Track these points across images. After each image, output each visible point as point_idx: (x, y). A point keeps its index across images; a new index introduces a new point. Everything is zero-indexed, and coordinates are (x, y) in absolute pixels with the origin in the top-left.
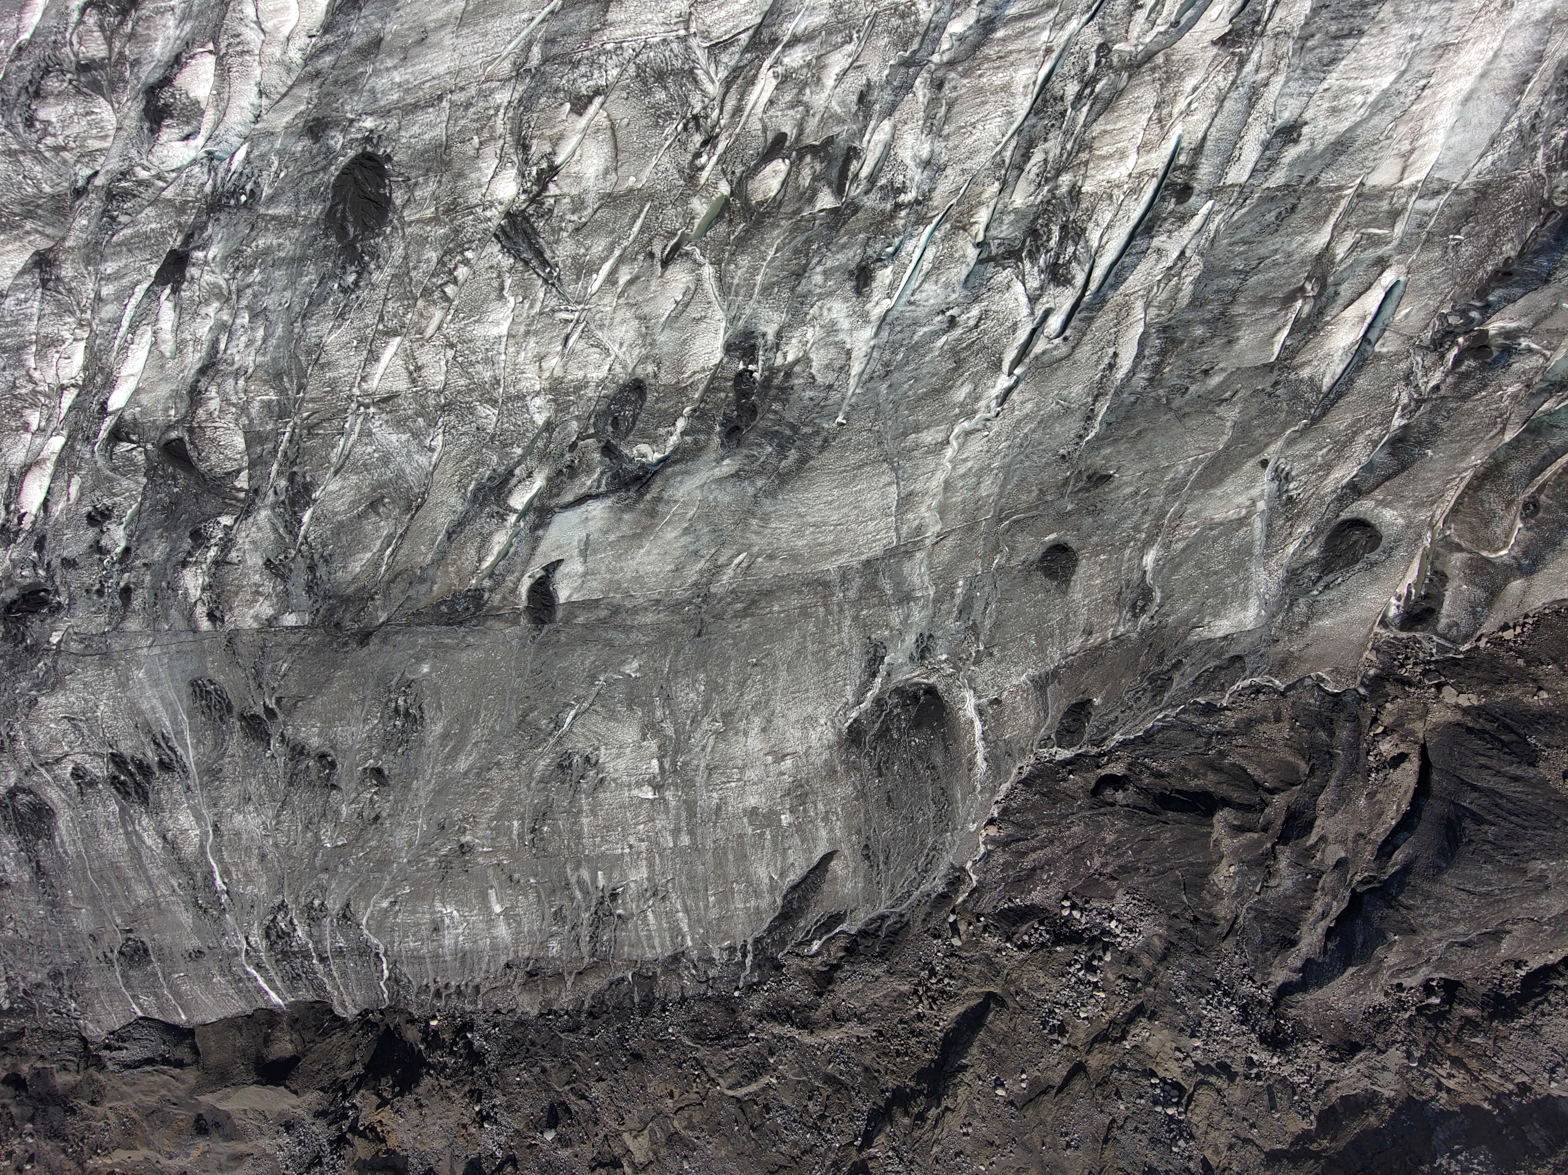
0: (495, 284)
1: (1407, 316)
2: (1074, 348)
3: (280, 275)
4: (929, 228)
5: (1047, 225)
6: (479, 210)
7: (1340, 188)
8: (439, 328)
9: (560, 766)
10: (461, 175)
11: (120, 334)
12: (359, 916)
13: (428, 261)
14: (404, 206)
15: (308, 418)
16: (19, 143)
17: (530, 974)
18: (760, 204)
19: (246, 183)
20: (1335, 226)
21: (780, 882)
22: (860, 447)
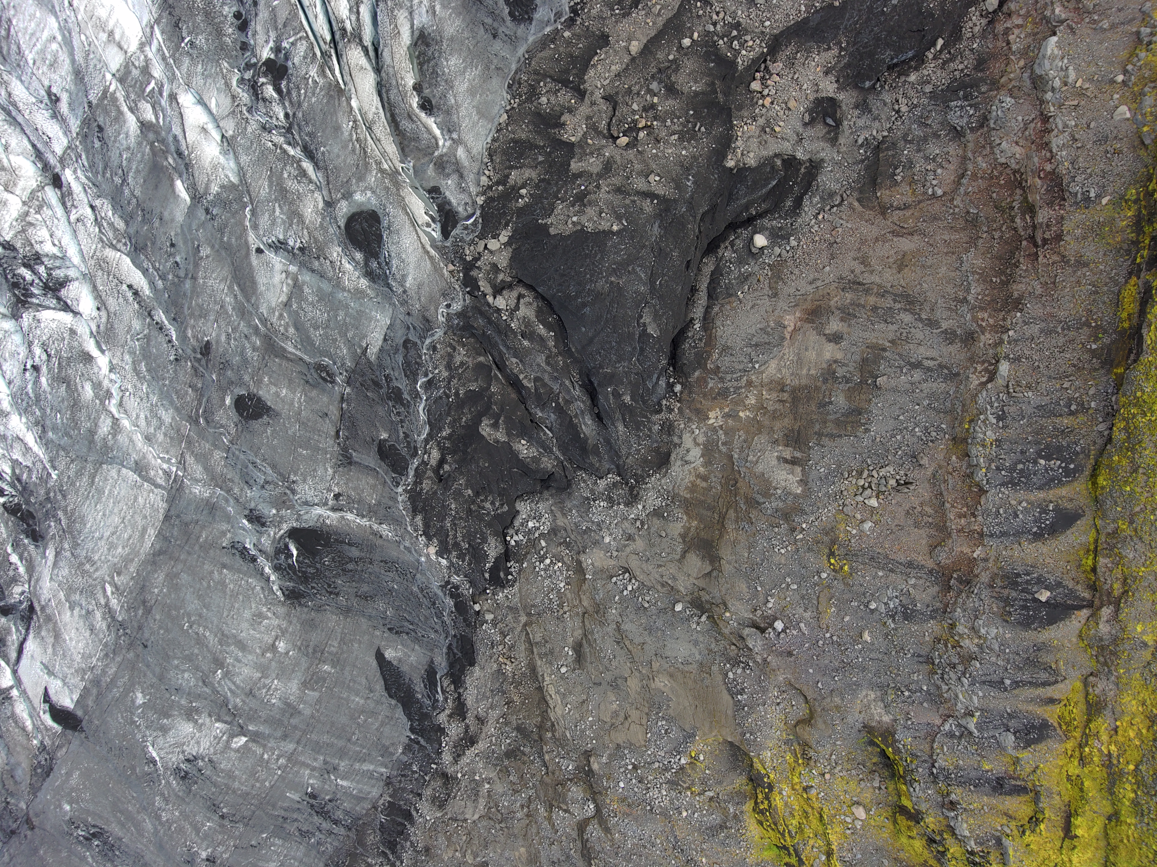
1: (217, 105)
2: (106, 308)
5: (14, 275)
7: (105, 91)
9: (183, 778)
20: (131, 110)
21: (377, 694)
22: (79, 474)
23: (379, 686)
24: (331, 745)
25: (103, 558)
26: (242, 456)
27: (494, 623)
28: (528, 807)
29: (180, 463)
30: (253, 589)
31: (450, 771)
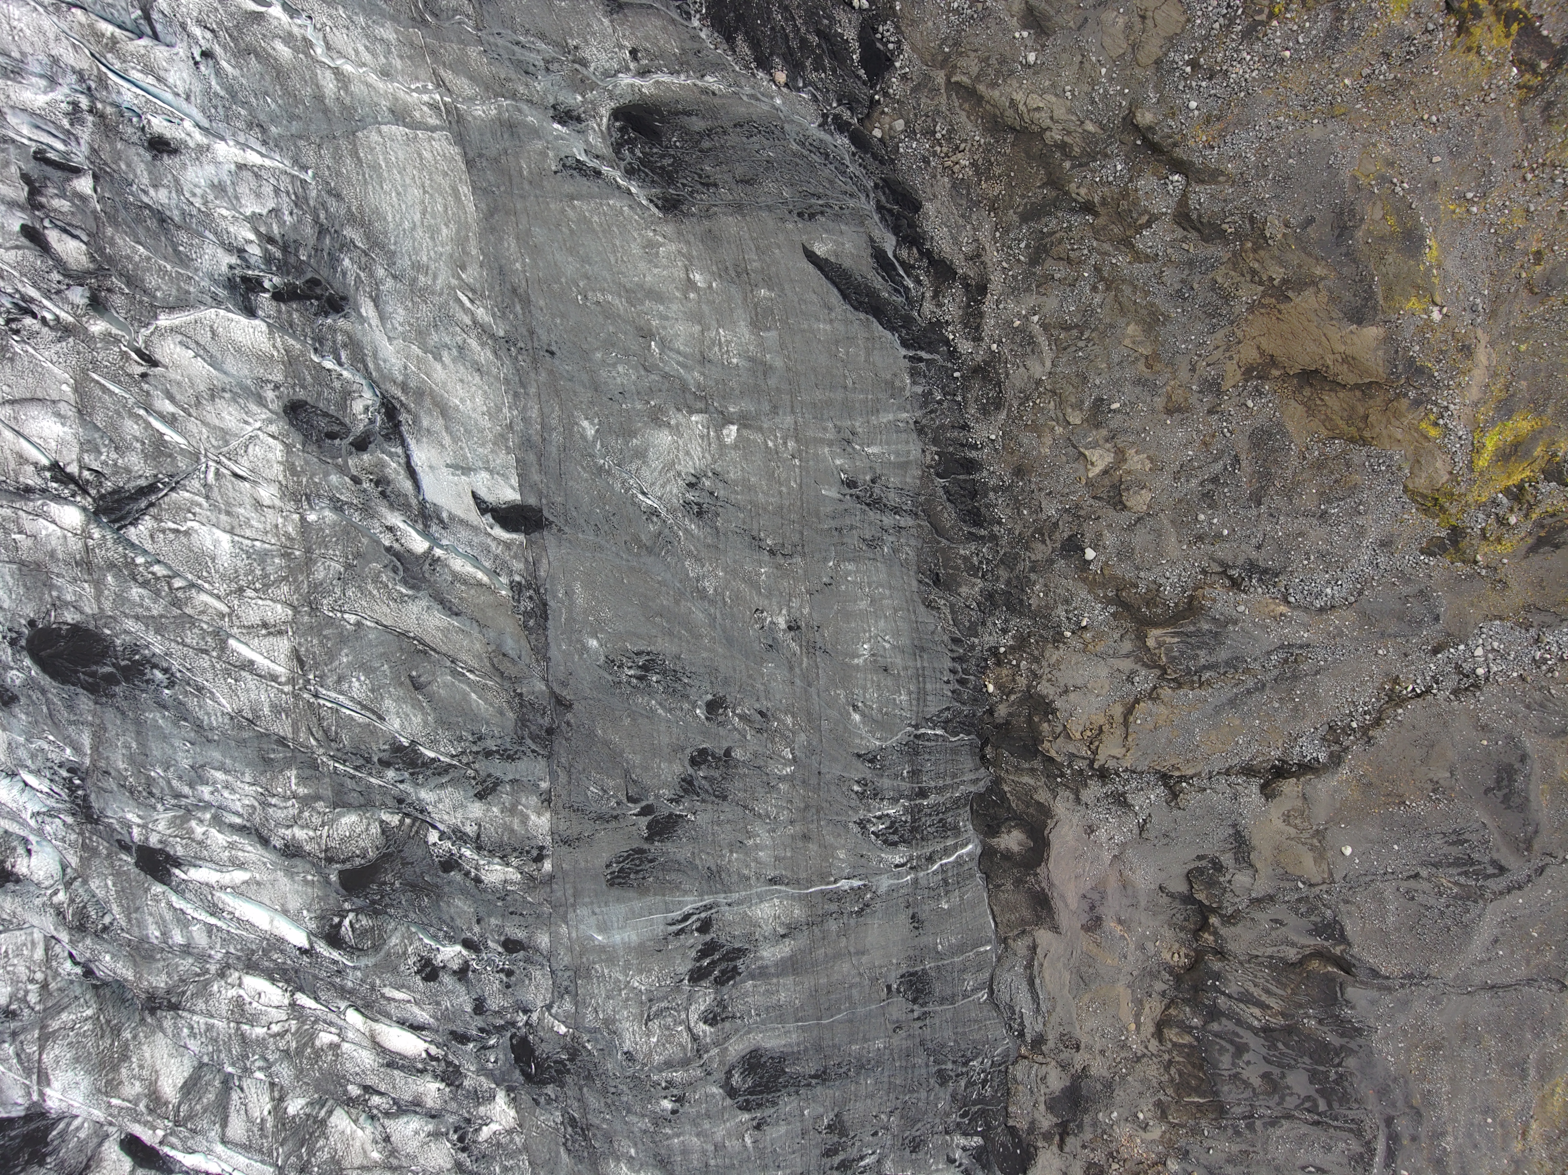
0: (172, 536)
3: (156, 750)
4: (110, 74)
6: (91, 542)
8: (218, 597)
10: (52, 554)
11: (224, 927)
12: (871, 747)
13: (142, 597)
14: (82, 613)
15: (316, 739)
16: (33, 1030)
17: (937, 581)
18: (93, 259)
19: (60, 776)
21: (839, 310)
22: (338, 157)
23: (834, 296)
24: (829, 403)
25: (432, 253)
26: (500, 41)
27: (910, 133)
28: (1102, 279)
29: (439, 86)
30: (621, 213)
31: (980, 357)
